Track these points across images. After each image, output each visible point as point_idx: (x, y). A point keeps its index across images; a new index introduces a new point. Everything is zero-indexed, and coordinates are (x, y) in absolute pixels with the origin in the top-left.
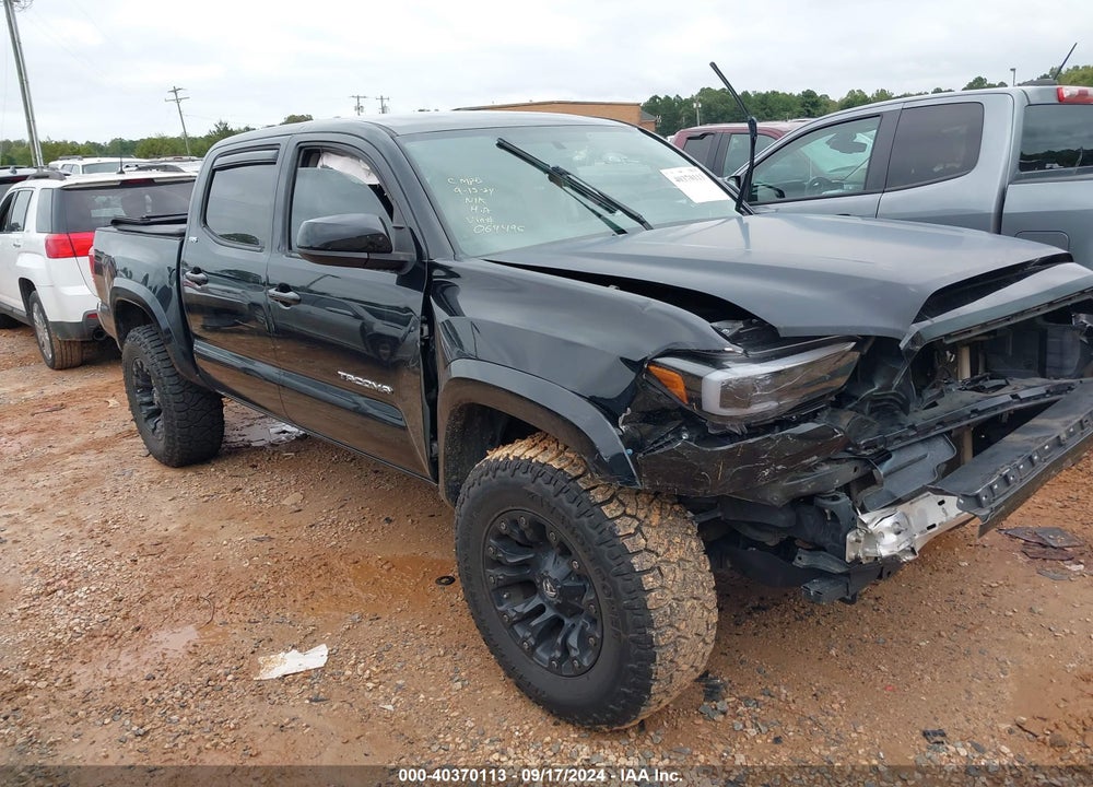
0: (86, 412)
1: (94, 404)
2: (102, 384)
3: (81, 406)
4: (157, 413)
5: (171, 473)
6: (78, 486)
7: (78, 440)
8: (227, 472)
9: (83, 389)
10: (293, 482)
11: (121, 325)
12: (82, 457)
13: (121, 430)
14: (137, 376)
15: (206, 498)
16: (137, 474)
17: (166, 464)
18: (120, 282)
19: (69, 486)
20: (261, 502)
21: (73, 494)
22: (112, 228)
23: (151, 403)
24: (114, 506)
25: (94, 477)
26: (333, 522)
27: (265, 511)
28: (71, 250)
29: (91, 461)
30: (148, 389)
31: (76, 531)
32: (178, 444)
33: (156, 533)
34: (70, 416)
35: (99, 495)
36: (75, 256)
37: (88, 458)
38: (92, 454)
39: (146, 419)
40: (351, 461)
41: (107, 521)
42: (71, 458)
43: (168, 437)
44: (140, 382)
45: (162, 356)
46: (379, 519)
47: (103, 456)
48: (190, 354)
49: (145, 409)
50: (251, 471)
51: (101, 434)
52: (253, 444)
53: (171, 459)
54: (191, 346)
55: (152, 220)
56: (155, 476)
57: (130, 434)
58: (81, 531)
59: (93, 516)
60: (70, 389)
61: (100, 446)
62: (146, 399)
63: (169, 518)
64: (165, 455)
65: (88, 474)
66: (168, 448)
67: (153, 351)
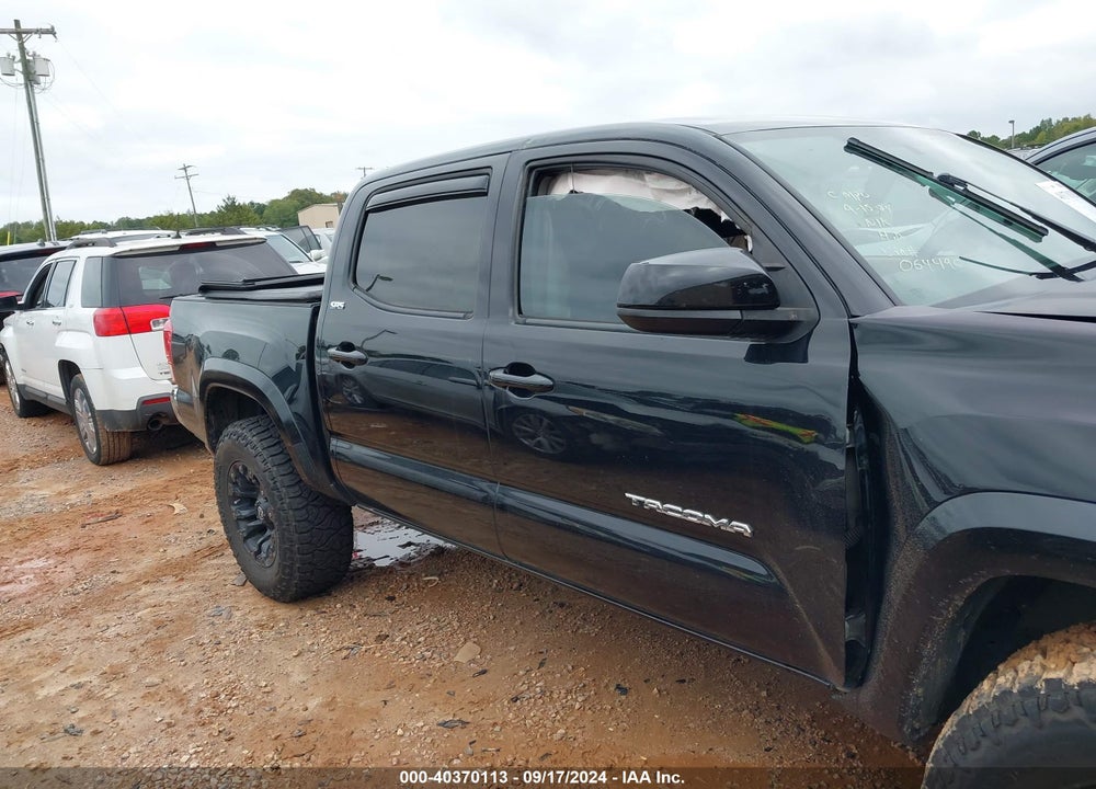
0: (148, 520)
1: (155, 509)
2: (159, 482)
3: (141, 513)
4: (261, 529)
5: (283, 612)
6: (163, 634)
7: (147, 562)
8: (358, 609)
9: (138, 490)
10: (455, 624)
11: (212, 417)
12: (158, 588)
13: (199, 546)
14: (235, 484)
15: (345, 653)
16: (238, 614)
17: (275, 599)
18: (213, 364)
19: (151, 634)
20: (424, 658)
21: (158, 647)
22: (198, 297)
23: (253, 517)
24: (219, 666)
25: (180, 618)
26: (542, 692)
27: (436, 674)
28: (125, 327)
29: (172, 596)
30: (251, 501)
31: (177, 711)
32: (297, 574)
33: (293, 714)
34: (128, 526)
35: (195, 648)
36: (130, 333)
37: (164, 589)
38: (169, 584)
39: (246, 539)
40: (519, 588)
41: (218, 695)
42: (145, 589)
43: (282, 567)
44: (238, 491)
45: (278, 459)
46: (607, 686)
47: (185, 586)
48: (323, 456)
49: (244, 526)
50: (391, 607)
51: (174, 553)
52: (377, 563)
53: (283, 594)
54: (324, 446)
55: (257, 284)
56: (262, 615)
57: (213, 551)
58: (185, 713)
59: (194, 683)
60: (124, 489)
61: (179, 570)
62: (245, 513)
63: (303, 686)
64: (275, 587)
65: (173, 614)
66: (281, 581)
67: (265, 453)
